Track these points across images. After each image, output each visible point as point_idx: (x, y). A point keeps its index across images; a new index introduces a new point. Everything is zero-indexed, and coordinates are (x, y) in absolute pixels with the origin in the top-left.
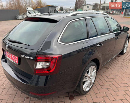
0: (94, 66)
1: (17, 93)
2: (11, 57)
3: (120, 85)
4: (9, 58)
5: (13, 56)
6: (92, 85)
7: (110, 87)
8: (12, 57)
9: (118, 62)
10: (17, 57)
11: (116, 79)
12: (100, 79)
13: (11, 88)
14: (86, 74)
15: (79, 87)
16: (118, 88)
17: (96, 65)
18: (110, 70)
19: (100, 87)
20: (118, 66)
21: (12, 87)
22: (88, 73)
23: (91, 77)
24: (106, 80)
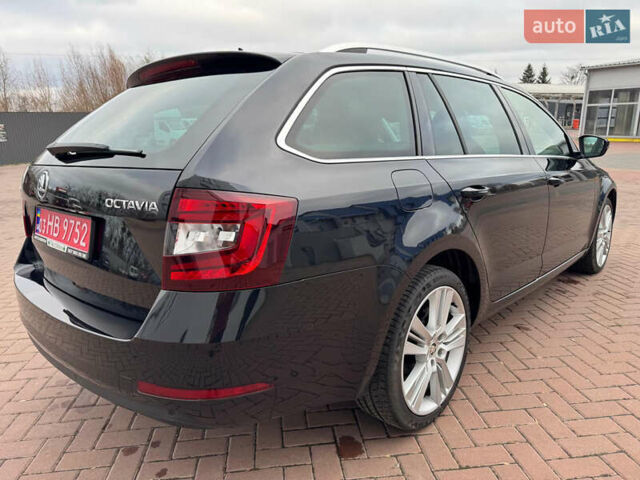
0: (453, 291)
1: (77, 432)
2: (62, 231)
3: (587, 392)
4: (49, 240)
5: (70, 225)
6: (448, 391)
7: (538, 403)
8: (66, 228)
9: (572, 305)
10: (85, 225)
11: (563, 370)
12: (489, 372)
13: (52, 409)
14: (416, 323)
15: (386, 382)
16: (578, 407)
17: (463, 290)
18: (533, 333)
19: (488, 400)
20: (574, 318)
21: (57, 406)
22: (424, 317)
23: (442, 346)
24: (520, 374)
